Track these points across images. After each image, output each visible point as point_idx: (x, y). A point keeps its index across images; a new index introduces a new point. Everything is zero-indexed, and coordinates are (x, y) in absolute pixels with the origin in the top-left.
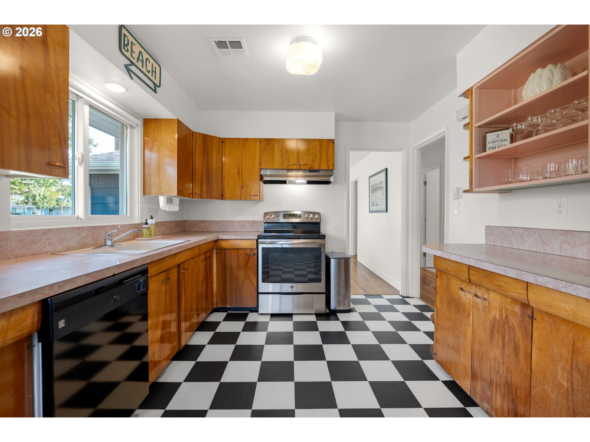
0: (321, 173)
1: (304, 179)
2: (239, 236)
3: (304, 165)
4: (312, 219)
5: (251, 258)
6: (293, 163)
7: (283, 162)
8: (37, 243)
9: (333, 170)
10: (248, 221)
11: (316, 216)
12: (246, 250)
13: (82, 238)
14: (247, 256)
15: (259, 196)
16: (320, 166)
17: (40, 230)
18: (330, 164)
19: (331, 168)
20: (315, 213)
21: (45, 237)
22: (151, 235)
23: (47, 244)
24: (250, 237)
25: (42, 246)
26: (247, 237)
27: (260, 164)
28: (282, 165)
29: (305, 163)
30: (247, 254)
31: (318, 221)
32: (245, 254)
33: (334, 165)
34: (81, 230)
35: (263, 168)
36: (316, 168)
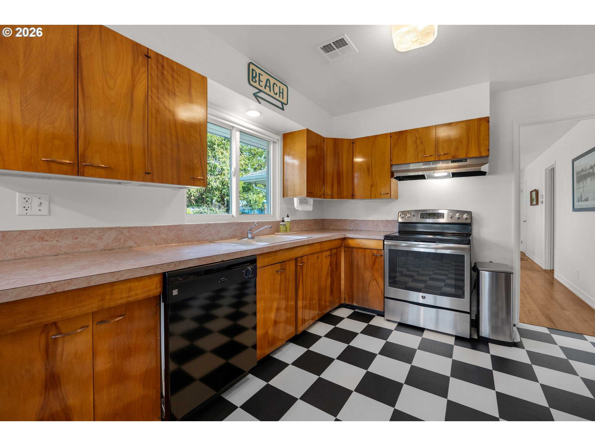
0: (469, 162)
1: (445, 172)
2: (365, 236)
3: (444, 154)
4: (459, 219)
5: (378, 259)
6: (431, 155)
7: (418, 154)
8: (201, 233)
9: (488, 156)
10: (381, 220)
11: (465, 216)
12: (373, 250)
13: (232, 231)
14: (374, 256)
15: (389, 194)
16: (467, 153)
17: (203, 224)
18: (483, 149)
19: (484, 154)
20: (462, 212)
21: (206, 229)
22: (286, 231)
23: (208, 234)
24: (376, 237)
25: (204, 236)
26: (373, 237)
27: (391, 160)
28: (417, 158)
29: (446, 153)
30: (373, 255)
31: (468, 221)
32: (371, 254)
33: (489, 150)
34: (232, 225)
35: (394, 163)
36: (462, 156)
